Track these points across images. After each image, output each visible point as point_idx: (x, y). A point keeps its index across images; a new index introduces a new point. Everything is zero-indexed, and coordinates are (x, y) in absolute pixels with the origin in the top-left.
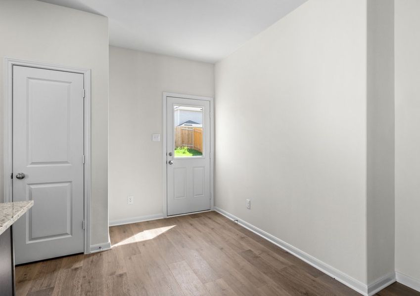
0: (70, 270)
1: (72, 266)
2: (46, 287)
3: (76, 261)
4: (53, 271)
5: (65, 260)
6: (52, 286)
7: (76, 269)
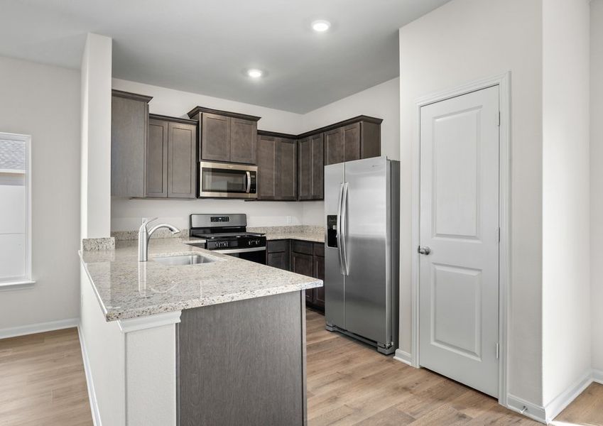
0: (456, 411)
1: (463, 408)
2: (411, 413)
3: (477, 405)
4: (440, 400)
5: (469, 394)
6: (415, 417)
7: (463, 417)
